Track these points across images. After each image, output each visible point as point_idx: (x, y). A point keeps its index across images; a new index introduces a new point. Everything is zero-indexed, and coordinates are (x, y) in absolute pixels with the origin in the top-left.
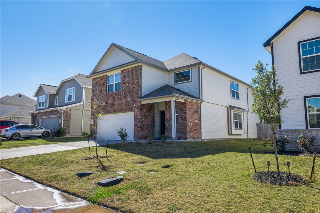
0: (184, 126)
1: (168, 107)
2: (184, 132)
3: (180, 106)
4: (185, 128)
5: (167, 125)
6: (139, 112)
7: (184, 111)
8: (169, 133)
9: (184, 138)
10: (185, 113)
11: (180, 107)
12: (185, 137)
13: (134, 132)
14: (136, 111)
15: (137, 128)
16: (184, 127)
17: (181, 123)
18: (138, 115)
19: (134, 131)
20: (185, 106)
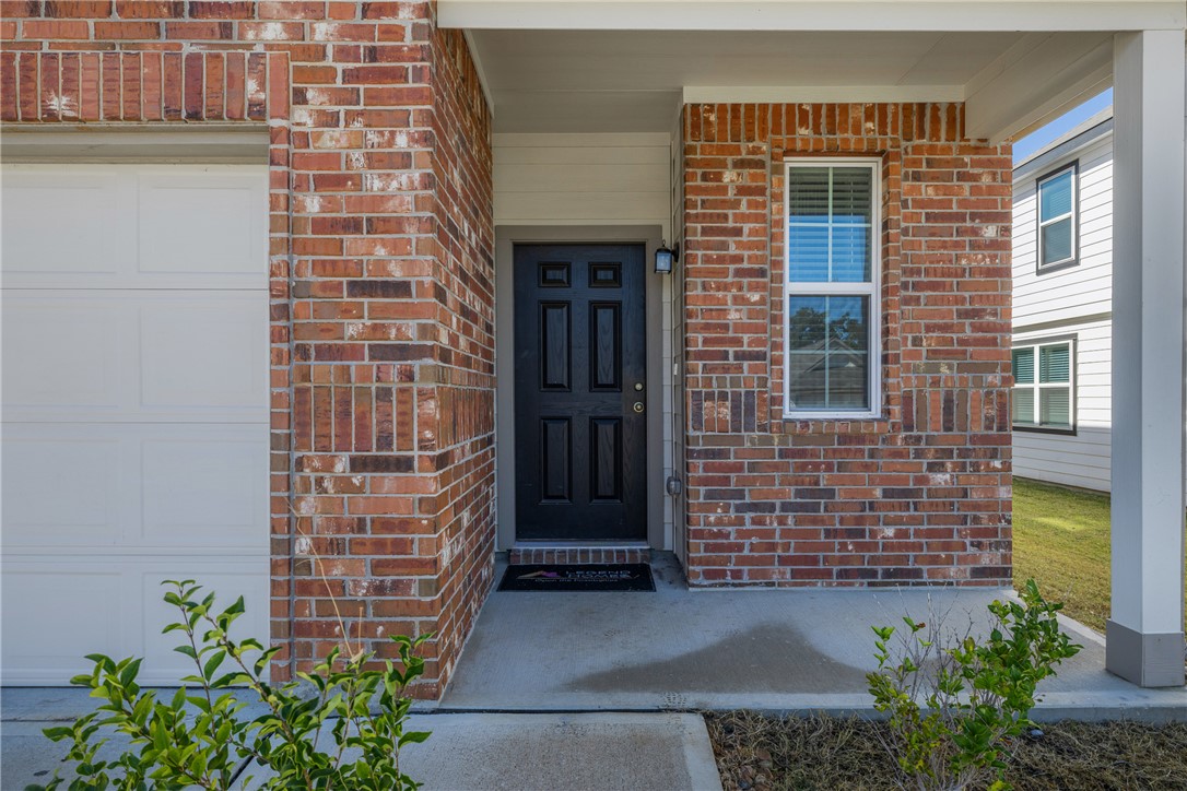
0: (980, 430)
1: (742, 191)
2: (976, 496)
3: (928, 191)
4: (994, 456)
5: (726, 412)
6: (405, 161)
7: (982, 259)
8: (753, 507)
9: (978, 572)
10: (989, 272)
11: (919, 204)
12: (987, 559)
13: (283, 546)
14: (330, 140)
15: (357, 465)
16: (974, 439)
17: (934, 400)
18: (396, 225)
19: (285, 527)
20: (991, 190)
